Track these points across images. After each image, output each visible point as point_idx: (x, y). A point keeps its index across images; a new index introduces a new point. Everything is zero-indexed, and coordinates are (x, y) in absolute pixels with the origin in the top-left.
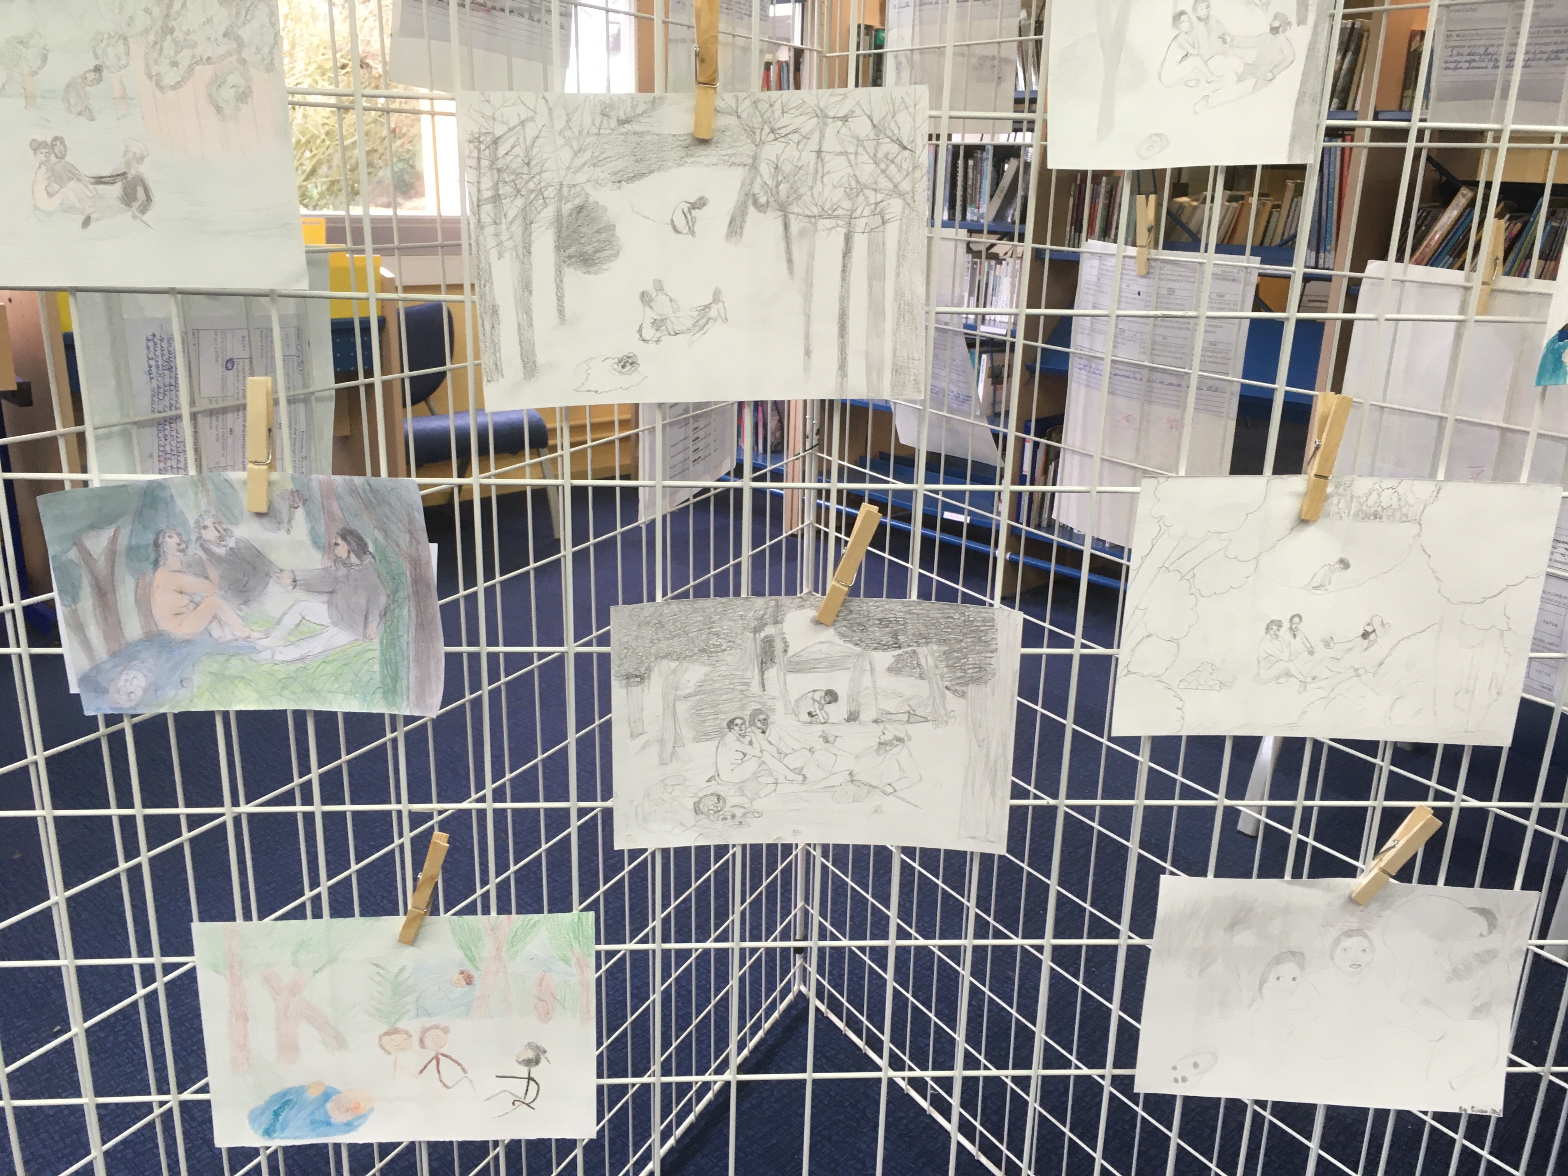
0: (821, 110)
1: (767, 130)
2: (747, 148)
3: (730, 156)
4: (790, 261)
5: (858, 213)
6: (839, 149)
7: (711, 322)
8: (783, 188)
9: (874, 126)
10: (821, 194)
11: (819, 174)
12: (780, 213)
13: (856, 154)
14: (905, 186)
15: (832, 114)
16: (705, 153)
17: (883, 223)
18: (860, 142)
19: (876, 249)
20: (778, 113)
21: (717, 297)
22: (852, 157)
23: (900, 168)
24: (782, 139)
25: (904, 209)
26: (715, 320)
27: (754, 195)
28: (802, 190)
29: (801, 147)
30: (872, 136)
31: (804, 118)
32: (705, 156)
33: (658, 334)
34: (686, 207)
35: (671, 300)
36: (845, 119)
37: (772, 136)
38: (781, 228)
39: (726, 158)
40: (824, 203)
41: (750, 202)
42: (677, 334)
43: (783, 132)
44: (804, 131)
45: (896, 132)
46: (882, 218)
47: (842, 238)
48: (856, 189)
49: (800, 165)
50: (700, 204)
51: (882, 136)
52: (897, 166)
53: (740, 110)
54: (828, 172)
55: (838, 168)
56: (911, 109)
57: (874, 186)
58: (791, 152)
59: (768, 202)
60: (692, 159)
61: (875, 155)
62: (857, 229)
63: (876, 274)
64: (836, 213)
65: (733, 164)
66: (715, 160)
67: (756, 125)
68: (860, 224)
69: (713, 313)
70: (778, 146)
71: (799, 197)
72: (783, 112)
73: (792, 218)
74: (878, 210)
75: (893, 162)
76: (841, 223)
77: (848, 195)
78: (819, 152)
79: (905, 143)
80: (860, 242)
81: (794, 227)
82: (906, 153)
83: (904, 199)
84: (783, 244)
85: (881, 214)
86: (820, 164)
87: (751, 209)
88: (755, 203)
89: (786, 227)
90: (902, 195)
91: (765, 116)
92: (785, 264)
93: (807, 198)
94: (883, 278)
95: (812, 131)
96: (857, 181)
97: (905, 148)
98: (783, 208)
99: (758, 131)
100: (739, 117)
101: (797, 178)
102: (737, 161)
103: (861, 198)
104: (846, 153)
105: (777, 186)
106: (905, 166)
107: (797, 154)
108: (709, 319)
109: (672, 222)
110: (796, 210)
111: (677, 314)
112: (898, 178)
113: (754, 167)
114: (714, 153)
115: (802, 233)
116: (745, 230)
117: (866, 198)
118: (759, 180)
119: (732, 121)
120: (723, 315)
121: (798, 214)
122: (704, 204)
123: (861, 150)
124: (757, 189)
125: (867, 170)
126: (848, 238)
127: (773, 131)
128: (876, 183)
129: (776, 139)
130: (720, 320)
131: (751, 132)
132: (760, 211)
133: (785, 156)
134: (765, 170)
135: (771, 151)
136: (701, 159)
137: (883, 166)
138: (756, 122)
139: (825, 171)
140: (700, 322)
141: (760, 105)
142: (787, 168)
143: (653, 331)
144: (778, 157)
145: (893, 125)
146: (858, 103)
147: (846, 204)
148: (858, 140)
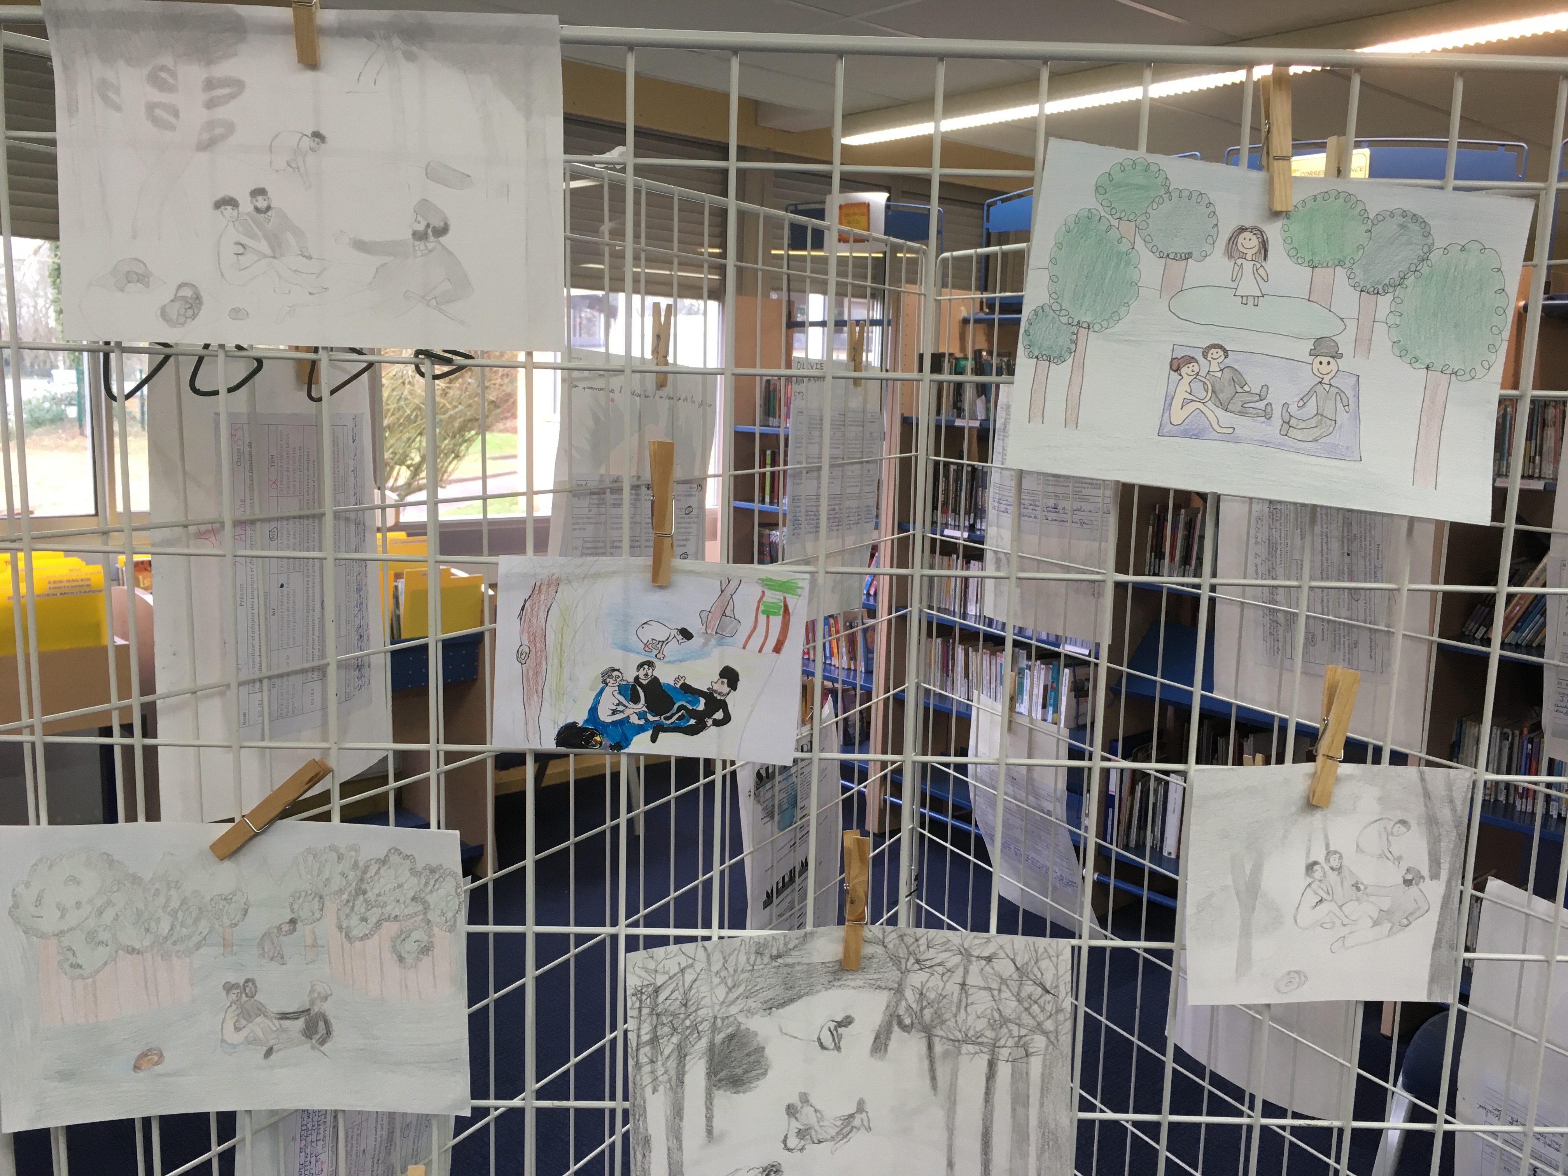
0: (965, 949)
1: (912, 960)
2: (893, 975)
3: (877, 980)
4: (933, 1078)
5: (1002, 1042)
6: (982, 984)
7: (855, 1130)
8: (928, 1013)
9: (1017, 969)
10: (965, 1021)
11: (962, 1002)
12: (924, 1034)
13: (1000, 991)
14: (1049, 1025)
15: (976, 953)
16: (851, 977)
17: (1027, 1055)
18: (1003, 981)
19: (1019, 1077)
20: (923, 948)
21: (861, 1107)
22: (996, 993)
23: (1043, 1010)
24: (927, 970)
25: (1047, 1047)
26: (858, 1129)
27: (899, 1016)
28: (947, 1016)
29: (945, 978)
30: (1015, 976)
31: (948, 954)
32: (852, 980)
33: (802, 1143)
34: (832, 1025)
35: (816, 1111)
36: (989, 959)
37: (917, 966)
38: (924, 1049)
39: (873, 982)
40: (968, 1030)
41: (895, 1023)
42: (820, 1142)
43: (928, 963)
44: (949, 965)
45: (1039, 975)
46: (1026, 1051)
47: (985, 1064)
48: (1000, 1022)
49: (944, 993)
50: (847, 1022)
51: (1025, 978)
52: (1040, 1006)
53: (886, 941)
54: (972, 1004)
55: (981, 1002)
56: (1054, 959)
57: (1017, 1021)
58: (935, 982)
59: (912, 1023)
60: (840, 983)
61: (1018, 994)
62: (1001, 1057)
63: (1020, 1100)
64: (980, 1040)
65: (879, 987)
66: (861, 983)
67: (901, 955)
68: (1004, 1053)
69: (856, 1122)
70: (923, 976)
71: (943, 1022)
72: (928, 947)
73: (936, 1040)
74: (1022, 1043)
75: (1036, 1002)
76: (985, 1050)
77: (992, 1026)
78: (963, 985)
79: (1048, 986)
80: (1004, 1071)
81: (938, 1048)
82: (1049, 997)
83: (1048, 1038)
84: (926, 1063)
85: (1025, 1047)
86: (964, 995)
87: (896, 1028)
88: (900, 1023)
89: (930, 1047)
90: (1045, 1033)
91: (911, 949)
92: (928, 1082)
93: (951, 1023)
94: (1026, 1105)
95: (957, 966)
96: (1001, 1014)
97: (1048, 992)
98: (928, 1032)
99: (903, 961)
100: (885, 947)
101: (941, 1005)
102: (883, 985)
103: (1004, 1030)
104: (990, 989)
105: (922, 1010)
106: (1048, 1007)
107: (941, 984)
108: (853, 1127)
109: (819, 1039)
110: (940, 1033)
111: (822, 1123)
112: (1041, 1017)
113: (899, 991)
114: (860, 977)
115: (946, 1054)
116: (889, 1048)
117: (1010, 1031)
118: (903, 1003)
119: (879, 950)
120: (866, 1124)
121: (942, 1037)
122: (850, 1023)
123: (1004, 987)
124: (901, 1011)
125: (1010, 1006)
126: (992, 1065)
127: (918, 961)
128: (1019, 1018)
129: (921, 969)
130: (863, 1129)
131: (895, 960)
132: (904, 1031)
133: (930, 984)
134: (910, 995)
135: (917, 979)
136: (848, 982)
137: (1026, 1005)
138: (902, 953)
139: (969, 1001)
140: (845, 1131)
141: (905, 938)
142: (932, 995)
143: (797, 1140)
144: (923, 986)
145: (1035, 970)
146: (1001, 947)
147: (990, 1034)
148: (1001, 978)
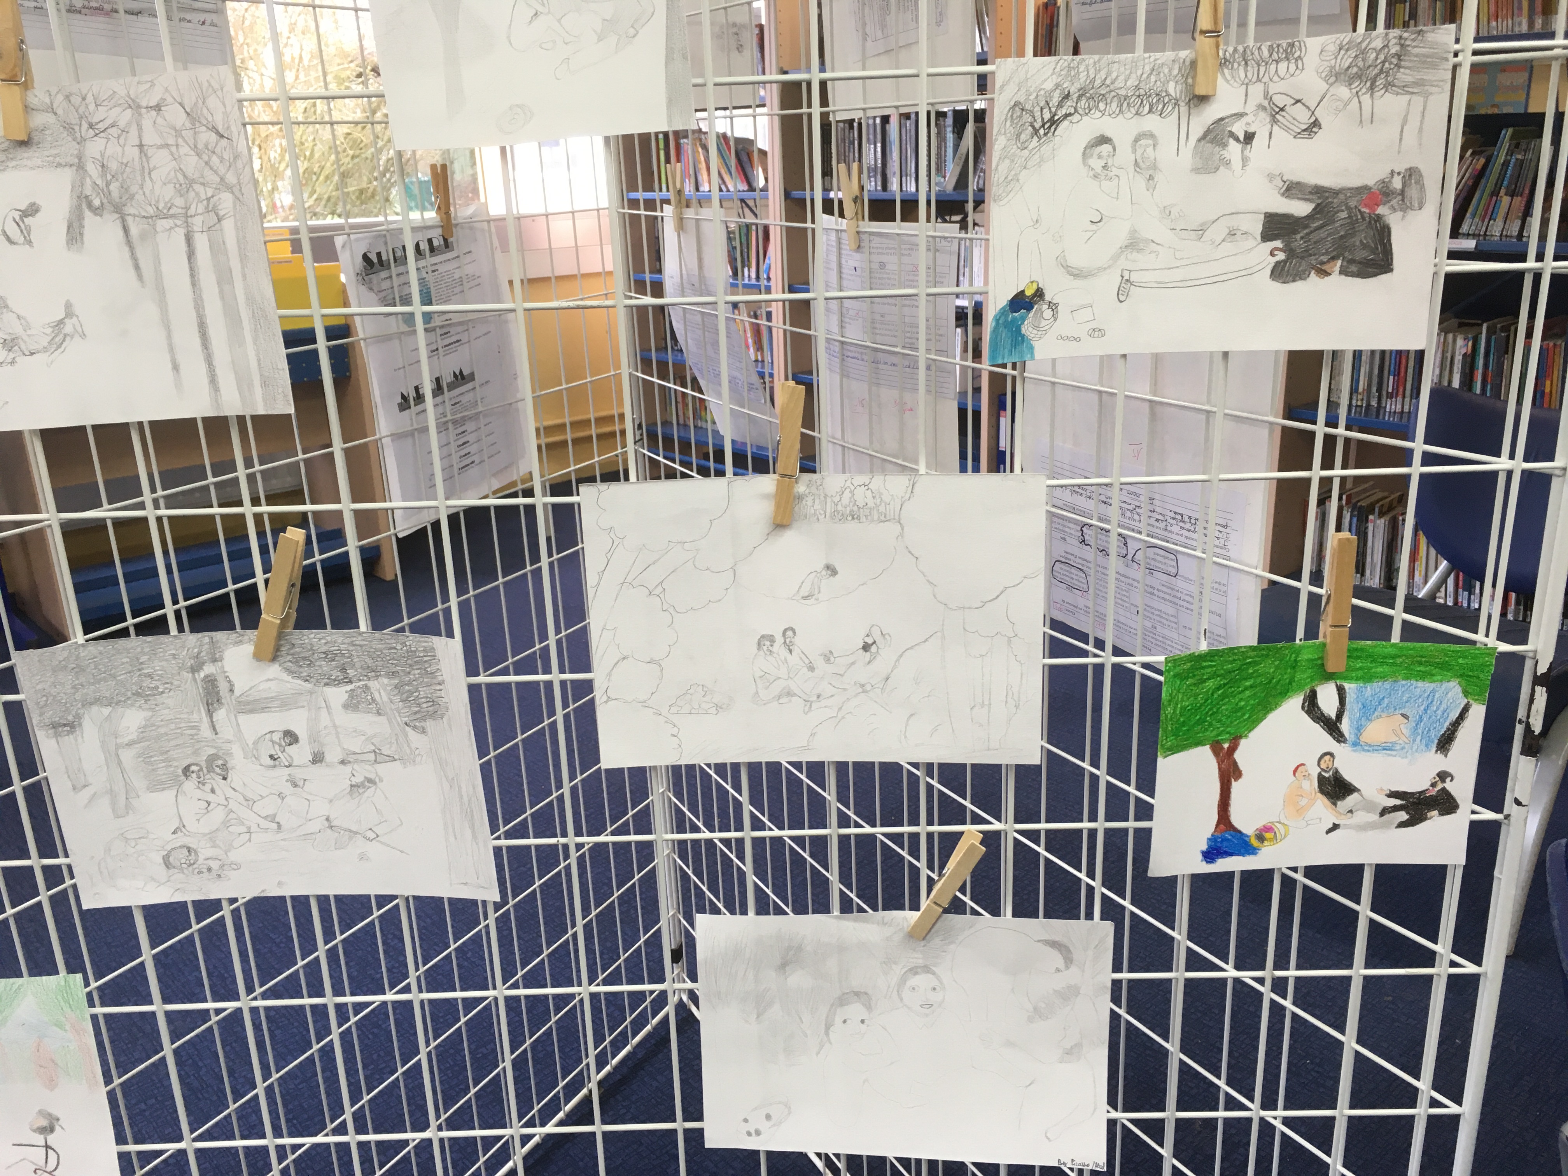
0: (133, 101)
1: (85, 126)
2: (70, 148)
3: (55, 156)
4: (137, 267)
5: (191, 212)
6: (159, 142)
7: (68, 338)
8: (114, 187)
9: (188, 114)
10: (152, 191)
11: (147, 171)
12: (117, 216)
13: (177, 145)
14: (231, 178)
15: (144, 104)
16: (26, 155)
17: (219, 220)
18: (178, 133)
19: (217, 249)
20: (92, 107)
21: (69, 312)
22: (174, 149)
23: (222, 160)
24: (102, 135)
25: (234, 203)
26: (72, 337)
27: (87, 197)
28: (134, 189)
29: (122, 141)
30: (188, 125)
31: (118, 110)
32: (28, 158)
33: (12, 355)
34: (17, 215)
35: (19, 317)
36: (158, 108)
37: (91, 132)
38: (121, 233)
39: (51, 158)
40: (158, 201)
41: (84, 206)
42: (32, 354)
43: (101, 126)
44: (122, 124)
45: (210, 119)
46: (217, 215)
47: (183, 239)
48: (185, 186)
49: (125, 161)
50: (32, 210)
51: (197, 124)
52: (218, 157)
53: (55, 106)
54: (155, 168)
55: (162, 163)
56: (219, 93)
57: (201, 180)
58: (113, 149)
59: (102, 204)
60: (13, 163)
61: (195, 146)
62: (195, 229)
63: (224, 278)
64: (172, 212)
65: (59, 165)
66: (39, 162)
67: (74, 122)
68: (197, 223)
69: (68, 328)
70: (100, 142)
71: (132, 197)
72: (97, 106)
73: (129, 219)
74: (211, 206)
75: (214, 152)
76: (178, 222)
77: (179, 191)
78: (141, 146)
79: (220, 130)
80: (201, 242)
81: (134, 231)
82: (224, 142)
83: (233, 193)
84: (127, 249)
85: (215, 210)
86: (144, 159)
87: (87, 214)
88: (90, 206)
89: (126, 230)
90: (230, 188)
91: (81, 111)
92: (132, 272)
93: (139, 197)
94: (231, 281)
95: (129, 124)
96: (185, 176)
97: (222, 136)
98: (119, 209)
99: (77, 128)
100: (55, 114)
101: (125, 176)
102: (62, 161)
103: (192, 194)
104: (167, 146)
105: (108, 184)
106: (226, 156)
107: (119, 149)
108: (65, 335)
109: (4, 233)
110: (132, 211)
111: (29, 332)
112: (222, 170)
113: (80, 167)
114: (37, 154)
115: (143, 236)
116: (85, 238)
117: (197, 194)
118: (88, 180)
119: (49, 118)
120: (80, 330)
121: (134, 216)
122: (37, 211)
123: (180, 140)
124: (88, 191)
125: (191, 164)
126: (189, 239)
127: (91, 126)
128: (202, 177)
129: (96, 135)
130: (77, 336)
131: (69, 128)
132: (96, 214)
133: (109, 152)
134: (93, 170)
135: (95, 148)
136: (25, 162)
137: (205, 157)
138: (73, 119)
139: (151, 166)
140: (57, 339)
141: (72, 99)
142: (113, 166)
143: (5, 353)
144: (102, 155)
145: (205, 111)
146: (166, 89)
147: (179, 202)
148: (176, 130)
